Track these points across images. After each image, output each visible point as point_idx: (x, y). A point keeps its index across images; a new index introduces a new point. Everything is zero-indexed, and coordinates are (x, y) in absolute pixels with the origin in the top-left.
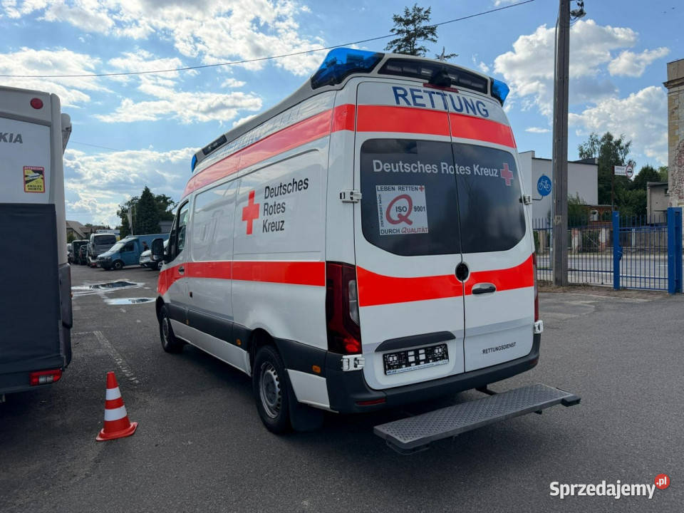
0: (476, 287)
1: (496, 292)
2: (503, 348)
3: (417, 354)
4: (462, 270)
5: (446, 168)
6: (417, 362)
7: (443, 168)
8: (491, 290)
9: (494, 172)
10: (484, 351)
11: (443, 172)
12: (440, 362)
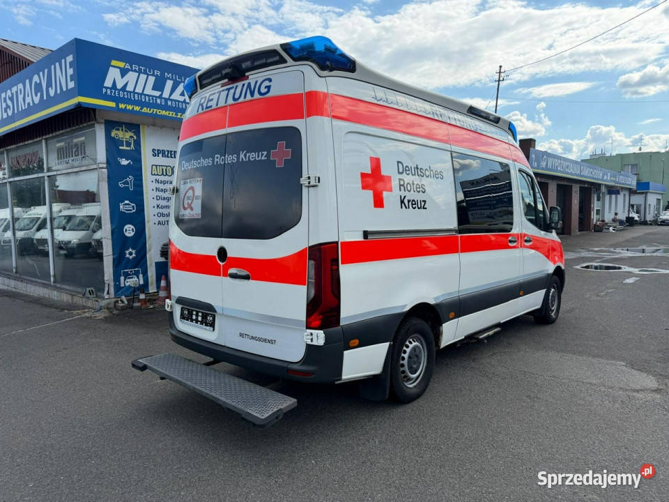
0: (233, 271)
1: (250, 281)
2: (260, 339)
3: (197, 315)
4: (222, 252)
5: (218, 160)
6: (197, 321)
7: (216, 160)
8: (247, 278)
9: (262, 155)
10: (241, 335)
11: (215, 163)
12: (208, 328)
